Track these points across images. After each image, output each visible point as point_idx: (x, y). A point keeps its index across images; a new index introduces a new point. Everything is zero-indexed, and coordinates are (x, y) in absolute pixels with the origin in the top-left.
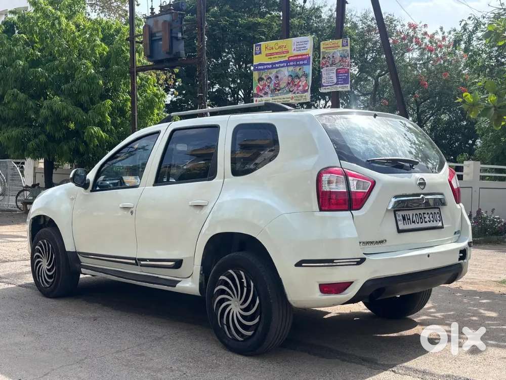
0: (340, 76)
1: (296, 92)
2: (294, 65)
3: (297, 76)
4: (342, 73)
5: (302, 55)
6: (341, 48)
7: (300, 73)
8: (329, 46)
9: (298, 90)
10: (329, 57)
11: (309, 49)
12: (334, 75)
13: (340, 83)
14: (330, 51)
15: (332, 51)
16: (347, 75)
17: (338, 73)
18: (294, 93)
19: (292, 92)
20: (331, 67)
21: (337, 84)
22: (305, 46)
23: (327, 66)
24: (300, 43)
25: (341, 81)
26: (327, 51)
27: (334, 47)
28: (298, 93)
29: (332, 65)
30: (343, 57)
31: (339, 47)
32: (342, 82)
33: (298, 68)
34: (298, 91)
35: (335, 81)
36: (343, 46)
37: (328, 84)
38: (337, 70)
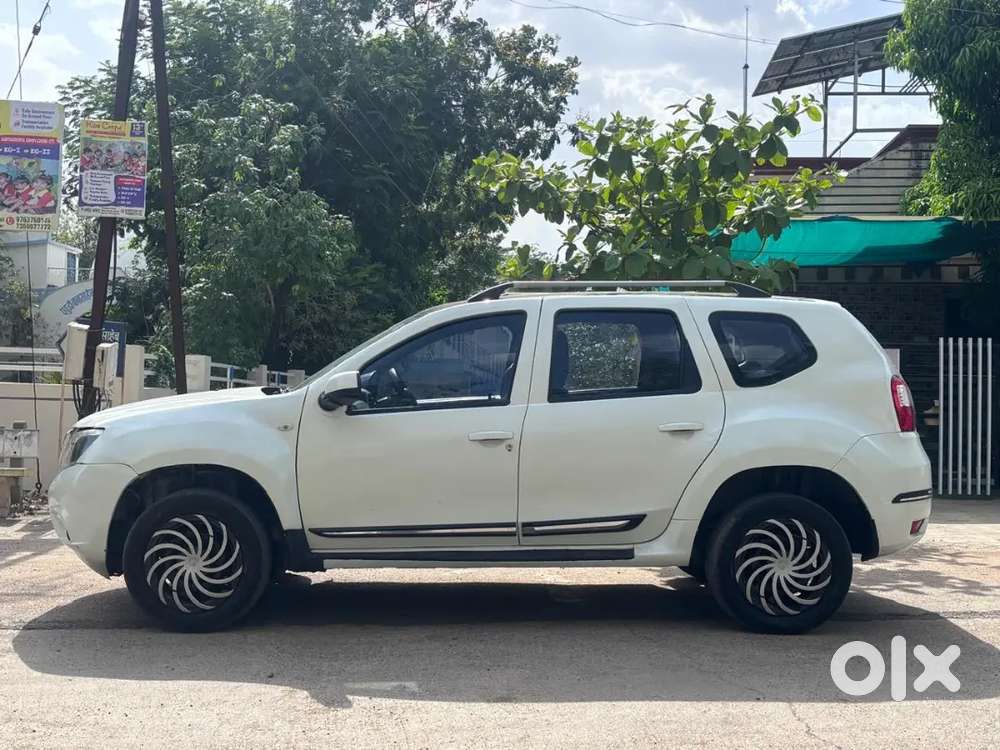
0: (125, 191)
1: (22, 209)
2: (14, 153)
3: (23, 177)
4: (125, 186)
5: (36, 138)
6: (128, 139)
7: (32, 173)
8: (101, 129)
9: (24, 204)
10: (98, 150)
11: (55, 127)
12: (110, 188)
13: (123, 202)
14: (103, 139)
15: (108, 140)
16: (139, 190)
17: (118, 184)
18: (17, 210)
19: (9, 206)
20: (102, 169)
21: (116, 204)
22: (46, 120)
23: (94, 168)
24: (32, 114)
25: (126, 200)
26: (94, 139)
27: (113, 134)
28: (26, 211)
29: (106, 166)
30: (132, 155)
31: (124, 135)
32: (128, 203)
33: (26, 162)
34: (26, 207)
35: (112, 198)
36: (133, 134)
37: (94, 202)
38: (116, 178)
